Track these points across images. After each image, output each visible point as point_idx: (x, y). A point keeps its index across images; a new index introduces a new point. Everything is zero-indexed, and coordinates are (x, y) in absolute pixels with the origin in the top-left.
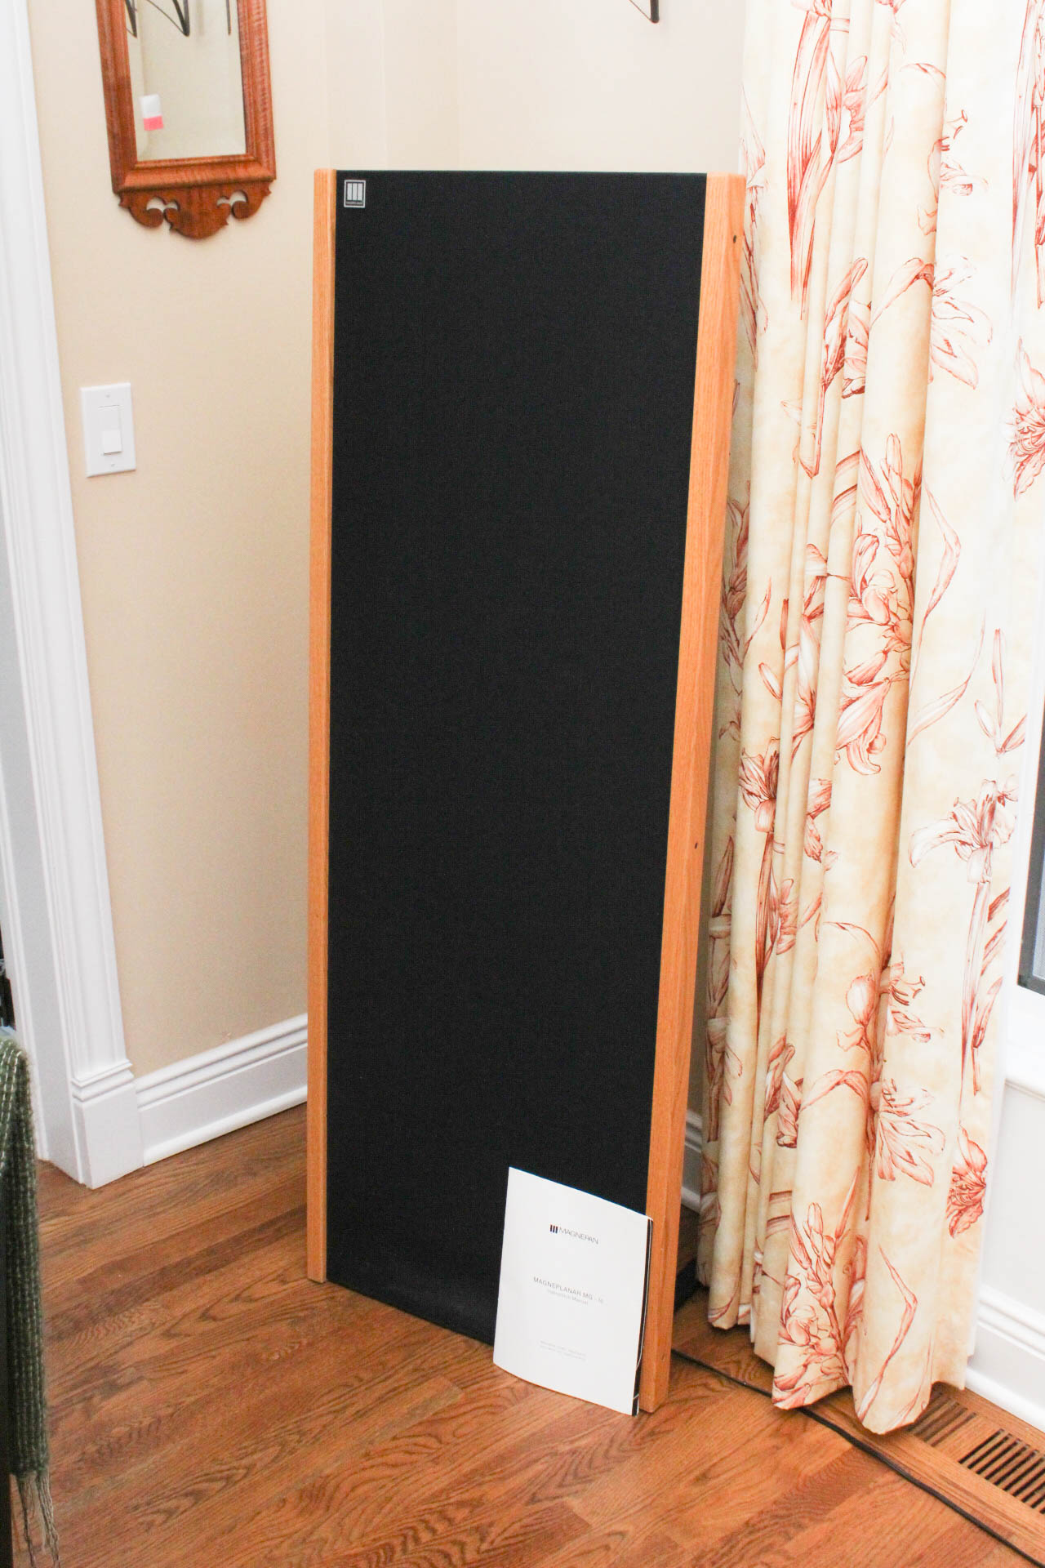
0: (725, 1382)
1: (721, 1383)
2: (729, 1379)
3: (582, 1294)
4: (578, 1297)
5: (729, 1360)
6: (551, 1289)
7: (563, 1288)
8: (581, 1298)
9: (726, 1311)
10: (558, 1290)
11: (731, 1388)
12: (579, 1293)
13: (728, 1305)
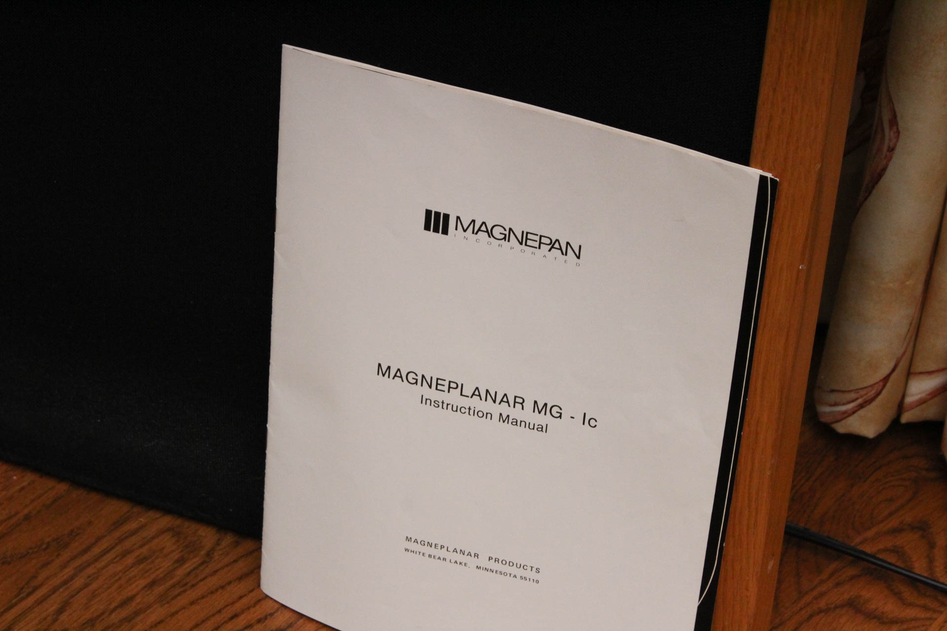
0: (907, 593)
1: (898, 595)
2: (914, 582)
3: (529, 405)
4: (516, 413)
5: (894, 522)
6: (433, 394)
7: (468, 391)
8: (527, 414)
9: (878, 394)
10: (454, 397)
11: (925, 608)
12: (519, 401)
13: (886, 379)
